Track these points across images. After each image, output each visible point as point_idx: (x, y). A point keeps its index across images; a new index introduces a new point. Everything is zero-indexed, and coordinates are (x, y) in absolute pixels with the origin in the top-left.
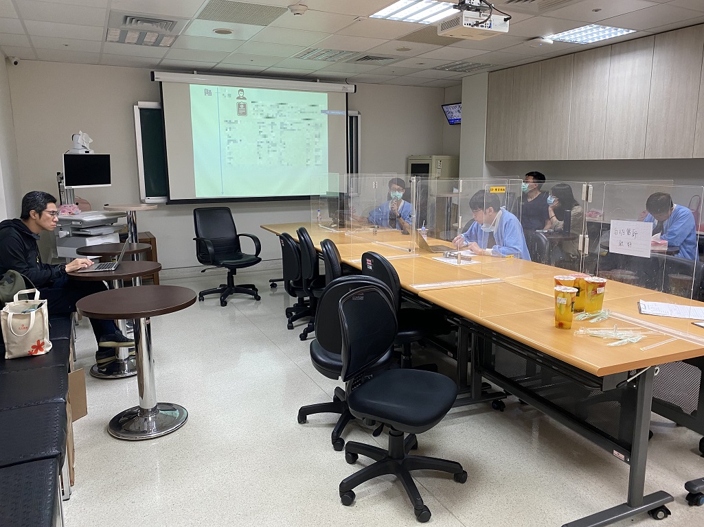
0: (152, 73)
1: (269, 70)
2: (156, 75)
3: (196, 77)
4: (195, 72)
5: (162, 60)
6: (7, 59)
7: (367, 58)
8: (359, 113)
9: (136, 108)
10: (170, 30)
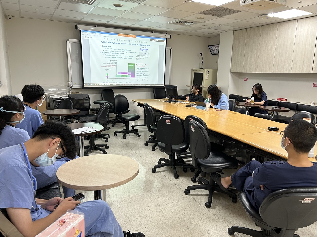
0: (76, 26)
1: (132, 26)
2: (79, 26)
3: (97, 28)
4: (97, 26)
5: (82, 19)
6: (6, 16)
9: (68, 42)
10: (91, 4)
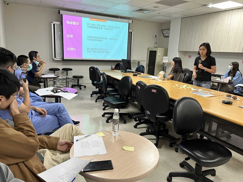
1: (102, 13)
2: (61, 11)
3: (75, 13)
5: (63, 6)
6: (5, 2)
7: (141, 10)
8: (133, 31)
9: (52, 24)
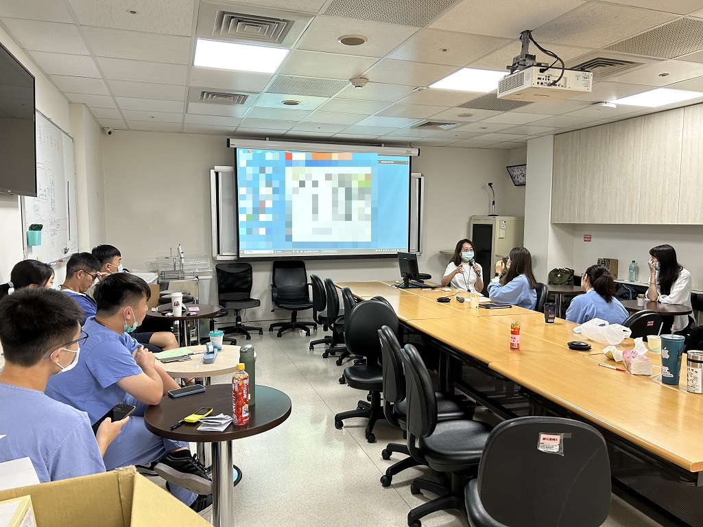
0: (228, 140)
2: (232, 141)
3: (268, 143)
4: (267, 139)
5: (237, 128)
6: (103, 129)
7: (429, 124)
8: (422, 175)
9: (212, 172)
10: (243, 103)
